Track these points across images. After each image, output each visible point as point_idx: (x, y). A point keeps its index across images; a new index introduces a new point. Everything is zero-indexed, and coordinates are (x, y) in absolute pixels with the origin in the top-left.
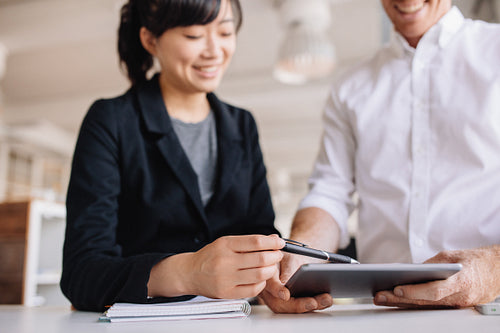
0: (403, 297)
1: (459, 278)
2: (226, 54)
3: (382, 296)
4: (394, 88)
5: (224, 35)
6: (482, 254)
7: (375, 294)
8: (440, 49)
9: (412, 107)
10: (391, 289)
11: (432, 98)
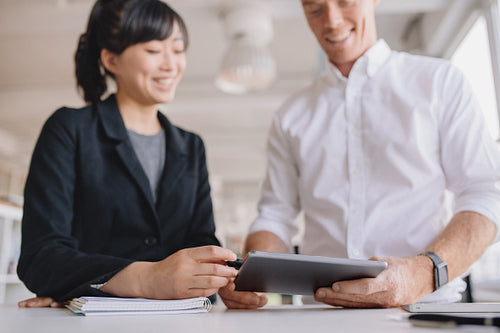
0: (339, 292)
1: (387, 279)
2: (179, 70)
3: (322, 292)
4: (330, 115)
5: (177, 52)
6: (406, 263)
7: (315, 292)
8: (369, 78)
9: (347, 132)
10: (330, 286)
11: (364, 124)
